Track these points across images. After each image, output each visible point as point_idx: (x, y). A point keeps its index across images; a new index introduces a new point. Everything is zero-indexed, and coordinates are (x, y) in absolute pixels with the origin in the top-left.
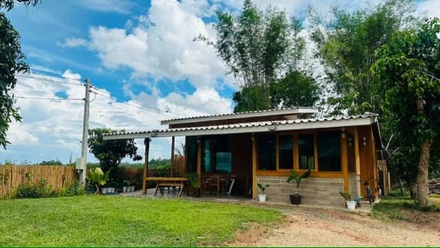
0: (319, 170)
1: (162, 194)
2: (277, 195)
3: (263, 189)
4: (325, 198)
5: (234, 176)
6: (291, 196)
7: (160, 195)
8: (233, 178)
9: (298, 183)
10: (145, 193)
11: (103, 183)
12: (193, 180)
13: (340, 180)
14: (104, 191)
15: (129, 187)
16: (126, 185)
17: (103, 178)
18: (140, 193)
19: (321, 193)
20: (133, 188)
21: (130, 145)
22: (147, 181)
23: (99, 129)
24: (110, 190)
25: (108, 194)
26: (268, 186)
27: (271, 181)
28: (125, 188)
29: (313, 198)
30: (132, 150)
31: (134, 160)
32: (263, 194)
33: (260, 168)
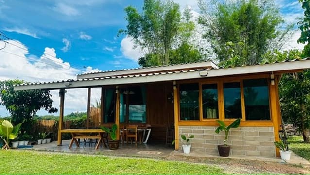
0: (247, 119)
1: (78, 146)
2: (201, 145)
3: (188, 140)
4: (254, 148)
5: (149, 126)
6: (219, 147)
7: (76, 147)
8: (149, 128)
9: (227, 133)
10: (61, 145)
11: (12, 137)
12: (111, 131)
13: (270, 128)
14: (15, 145)
15: (45, 140)
16: (41, 137)
17: (13, 132)
18: (55, 144)
19: (249, 143)
20: (49, 140)
21: (45, 98)
22: (62, 133)
23: (11, 81)
24: (22, 143)
25: (19, 147)
26: (192, 136)
27: (195, 132)
28: (39, 141)
29: (241, 148)
30: (47, 103)
31: (50, 112)
32: (188, 145)
33: (182, 118)
